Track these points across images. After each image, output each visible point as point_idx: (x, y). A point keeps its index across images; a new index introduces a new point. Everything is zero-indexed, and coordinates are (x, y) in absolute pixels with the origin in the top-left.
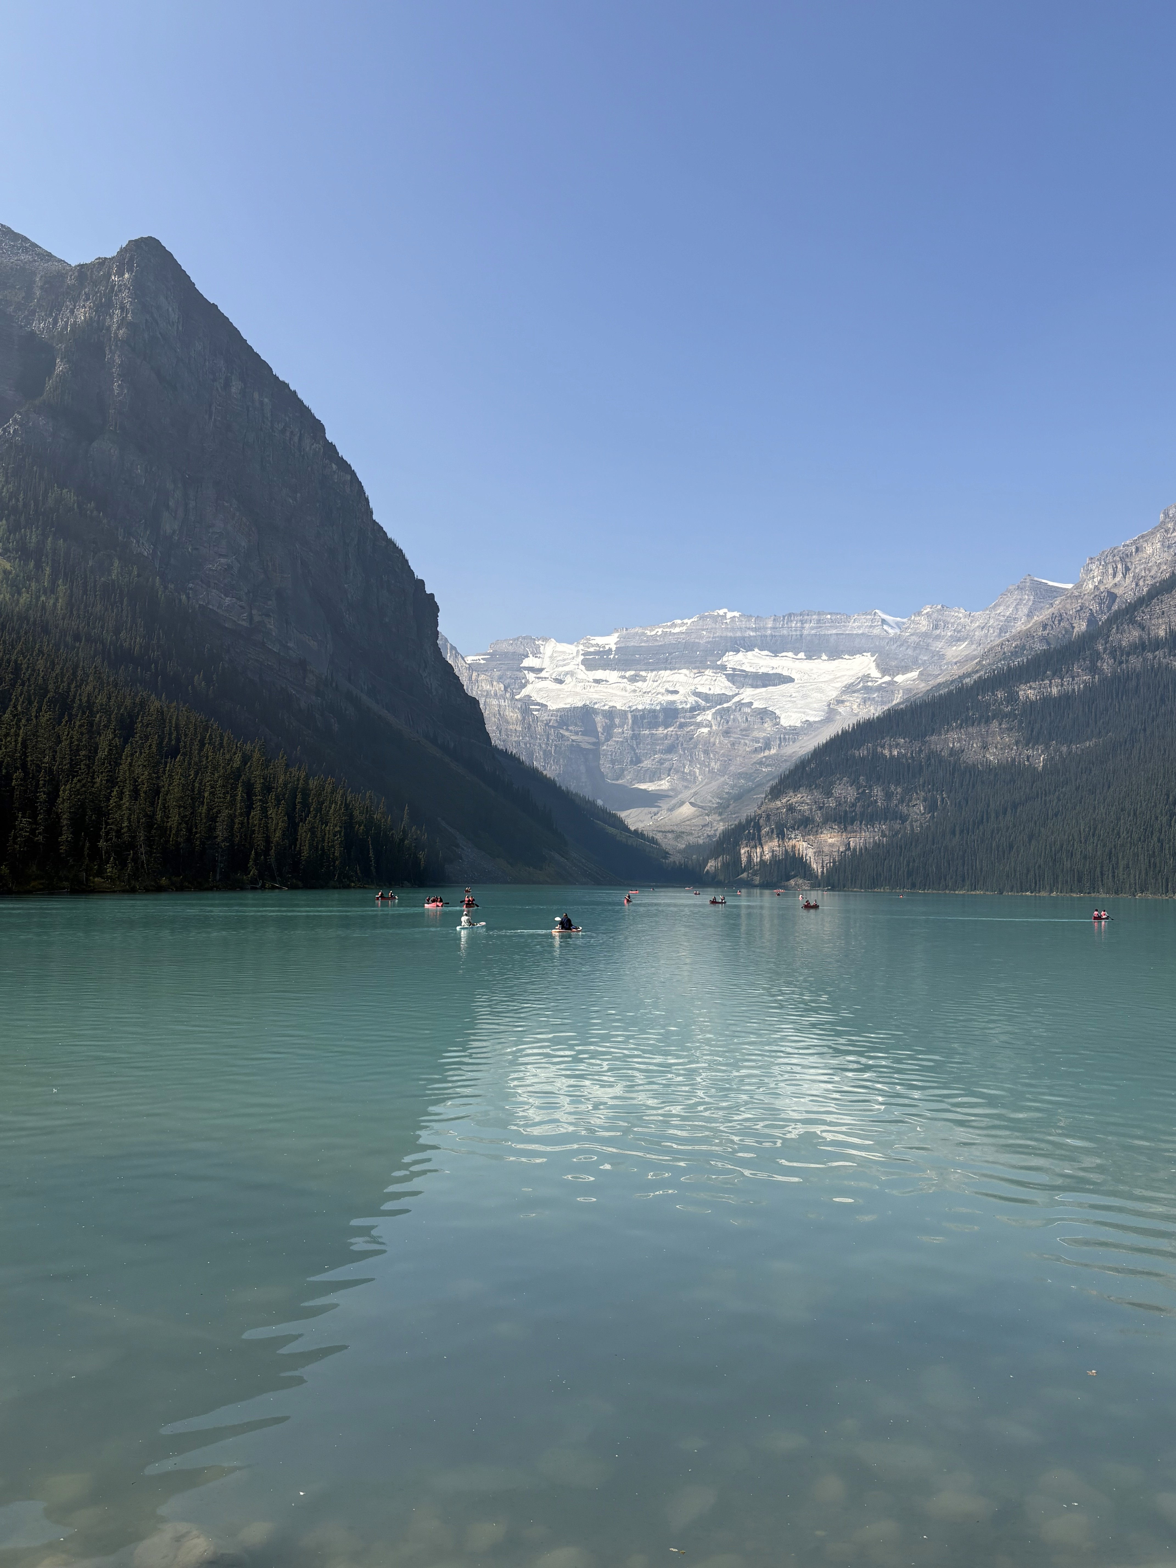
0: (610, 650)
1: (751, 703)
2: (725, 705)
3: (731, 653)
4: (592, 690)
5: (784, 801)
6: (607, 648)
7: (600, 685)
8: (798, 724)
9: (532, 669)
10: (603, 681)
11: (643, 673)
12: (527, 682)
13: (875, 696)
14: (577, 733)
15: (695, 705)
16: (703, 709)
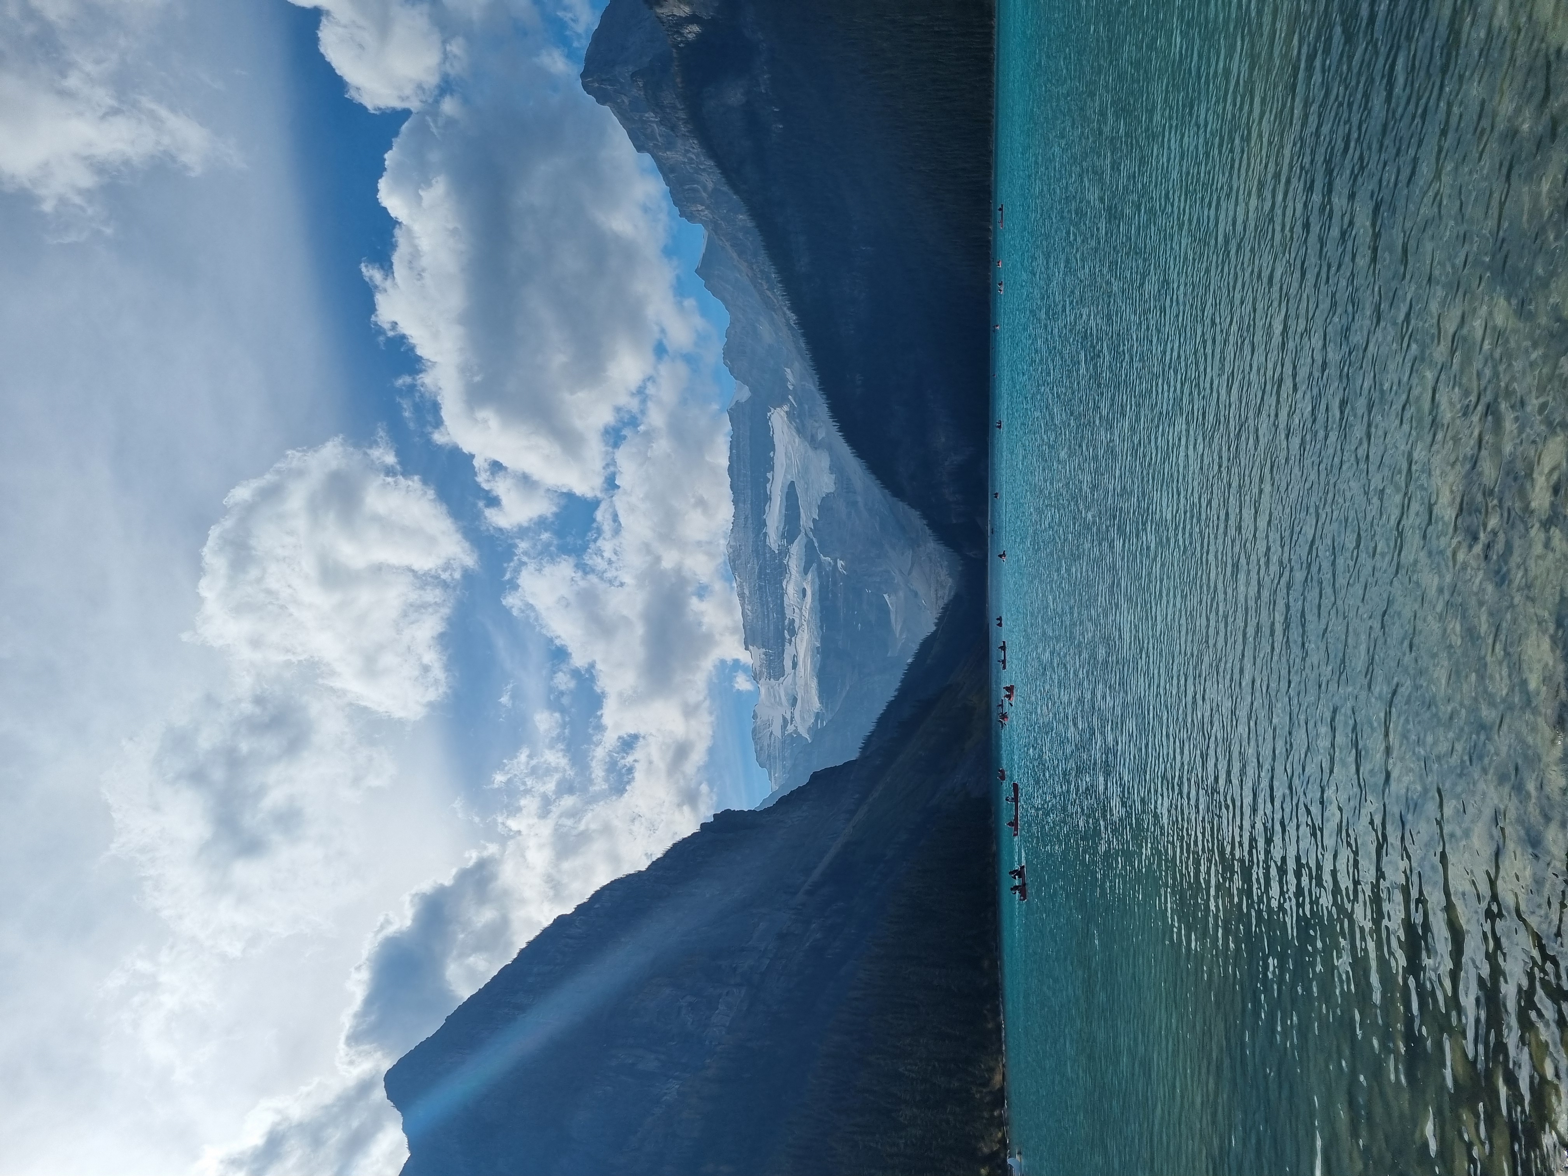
0: (765, 654)
1: (814, 520)
2: (816, 545)
3: (767, 540)
6: (763, 656)
8: (833, 476)
11: (787, 622)
12: (796, 731)
13: (806, 407)
15: (816, 573)
16: (820, 565)
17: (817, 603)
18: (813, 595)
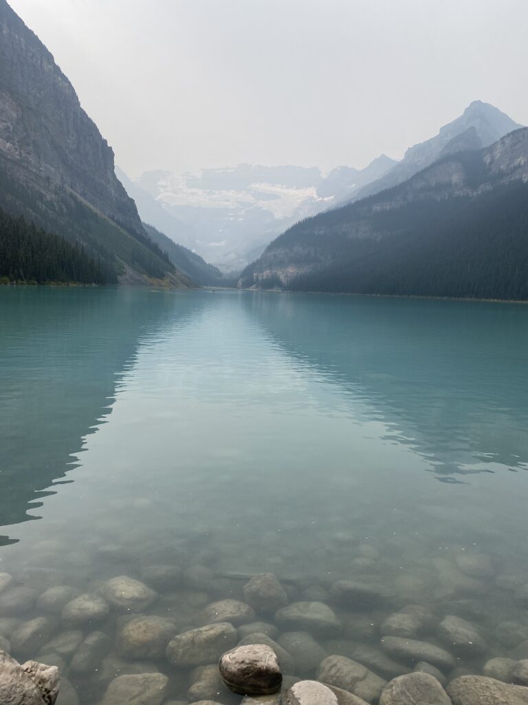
0: (199, 178)
1: (262, 207)
3: (254, 183)
4: (190, 198)
5: (273, 253)
7: (194, 196)
8: (282, 218)
9: (162, 186)
10: (195, 193)
12: (160, 192)
15: (237, 207)
16: (241, 209)
17: (222, 207)
18: (227, 205)
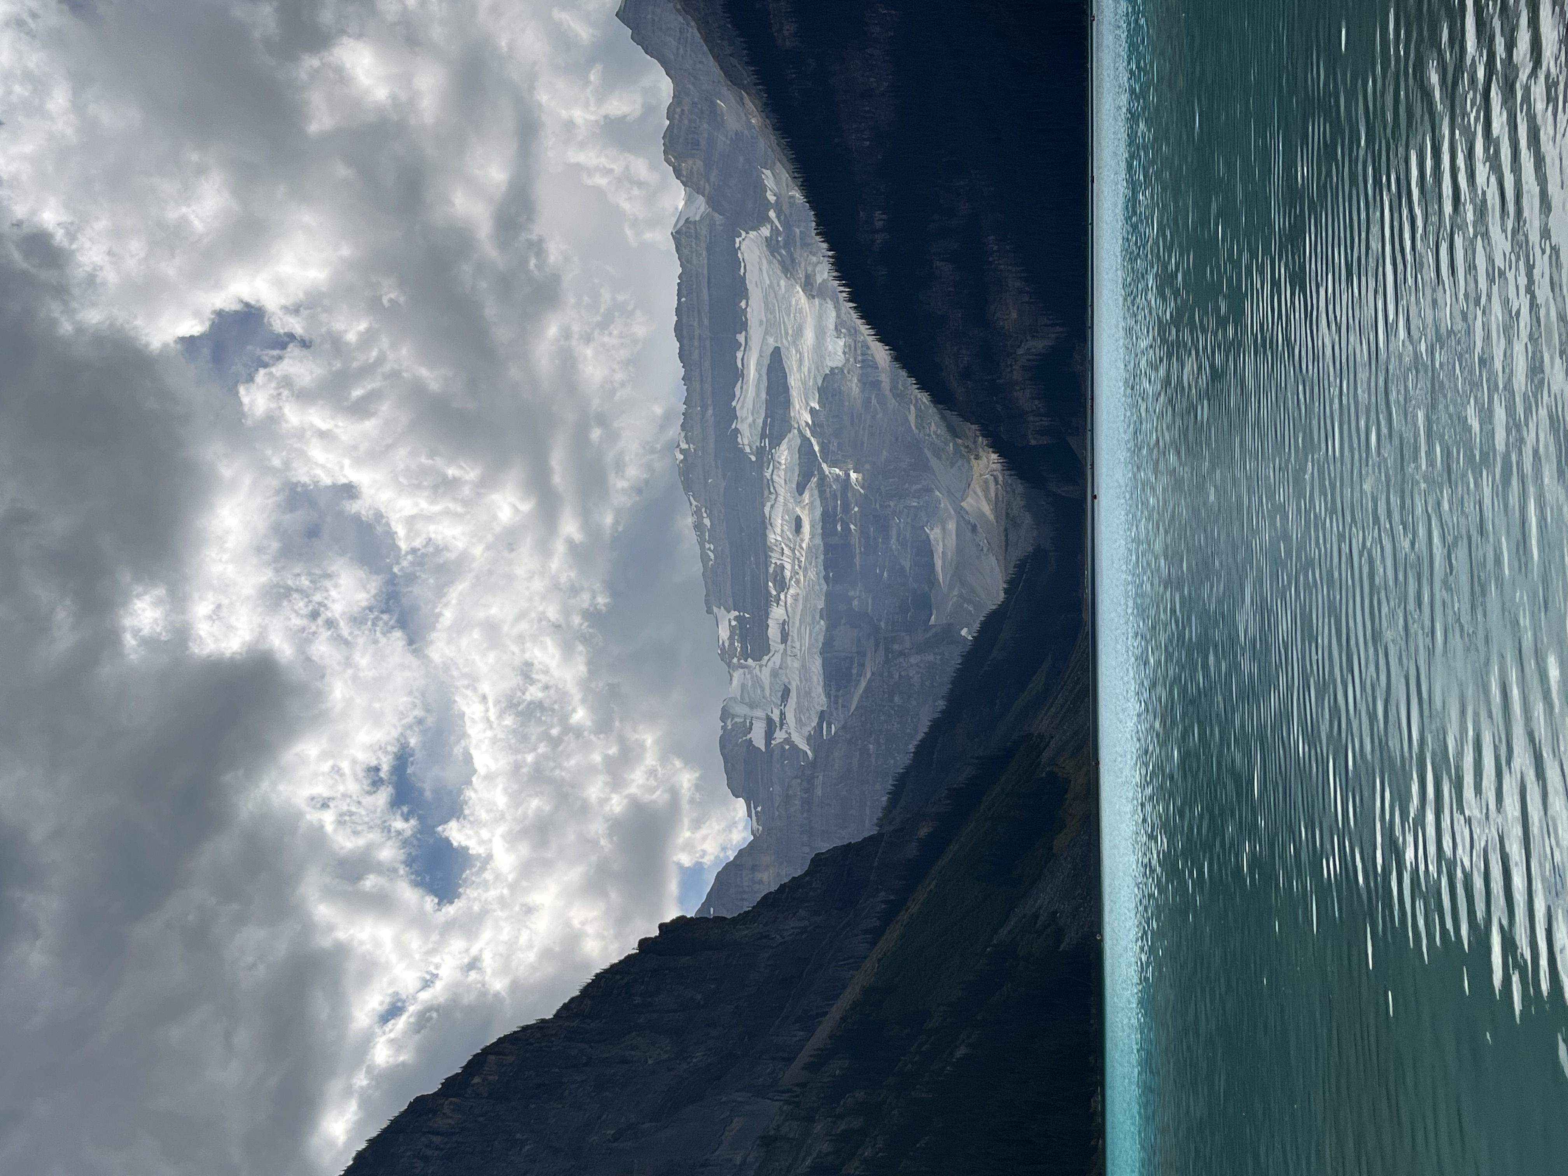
0: (736, 618)
2: (816, 448)
3: (739, 440)
4: (797, 645)
6: (734, 623)
7: (791, 633)
9: (769, 735)
10: (784, 628)
11: (771, 570)
12: (788, 740)
13: (795, 230)
14: (862, 665)
15: (816, 492)
16: (823, 478)
17: (818, 541)
18: (812, 526)
